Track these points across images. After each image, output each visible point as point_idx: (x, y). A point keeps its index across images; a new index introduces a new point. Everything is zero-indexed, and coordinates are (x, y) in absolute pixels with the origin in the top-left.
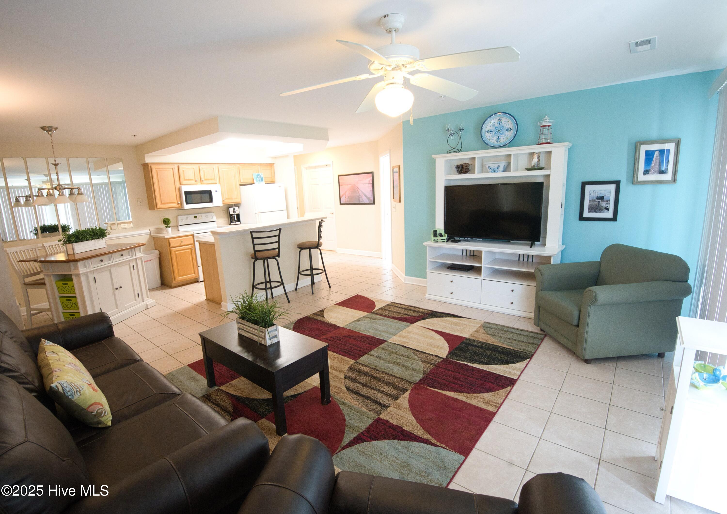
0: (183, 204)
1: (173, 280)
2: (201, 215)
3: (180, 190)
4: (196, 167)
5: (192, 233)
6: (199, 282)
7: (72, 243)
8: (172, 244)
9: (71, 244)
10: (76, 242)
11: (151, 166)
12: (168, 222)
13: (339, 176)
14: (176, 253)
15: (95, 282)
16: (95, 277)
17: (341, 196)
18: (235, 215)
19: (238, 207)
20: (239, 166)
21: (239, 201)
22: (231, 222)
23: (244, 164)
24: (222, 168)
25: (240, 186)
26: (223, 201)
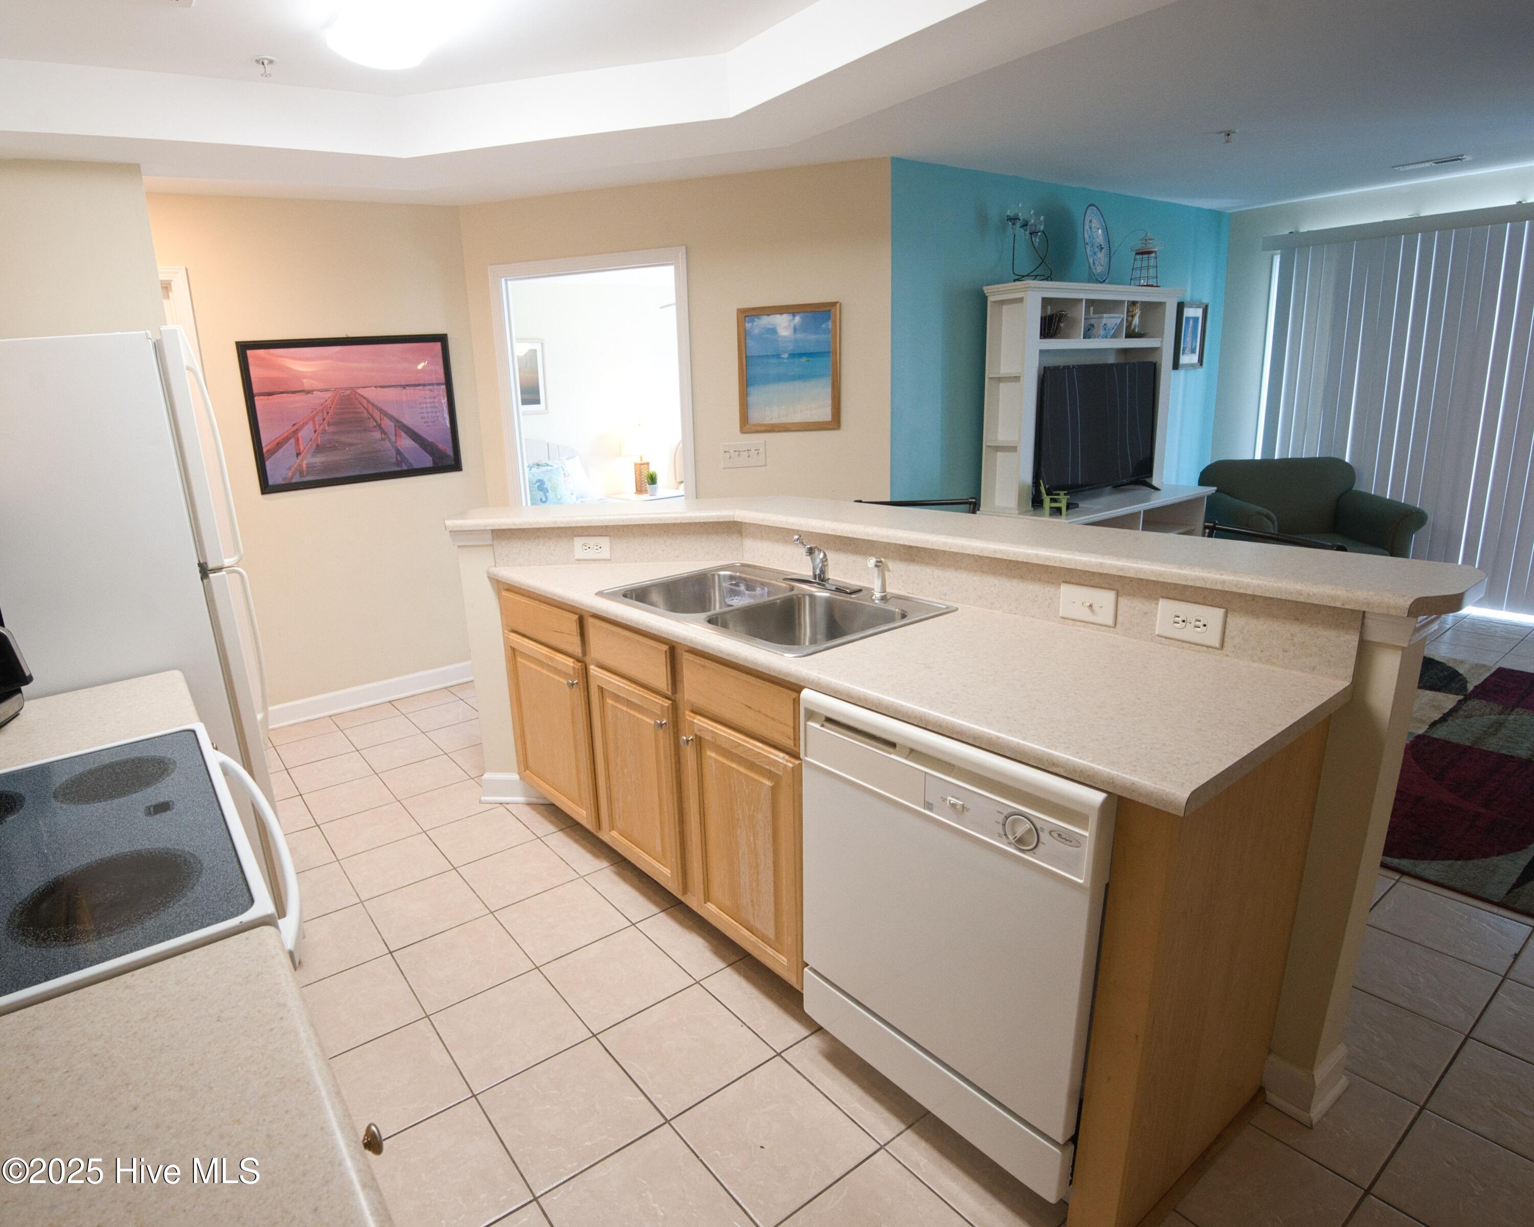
13: (242, 347)
17: (265, 450)
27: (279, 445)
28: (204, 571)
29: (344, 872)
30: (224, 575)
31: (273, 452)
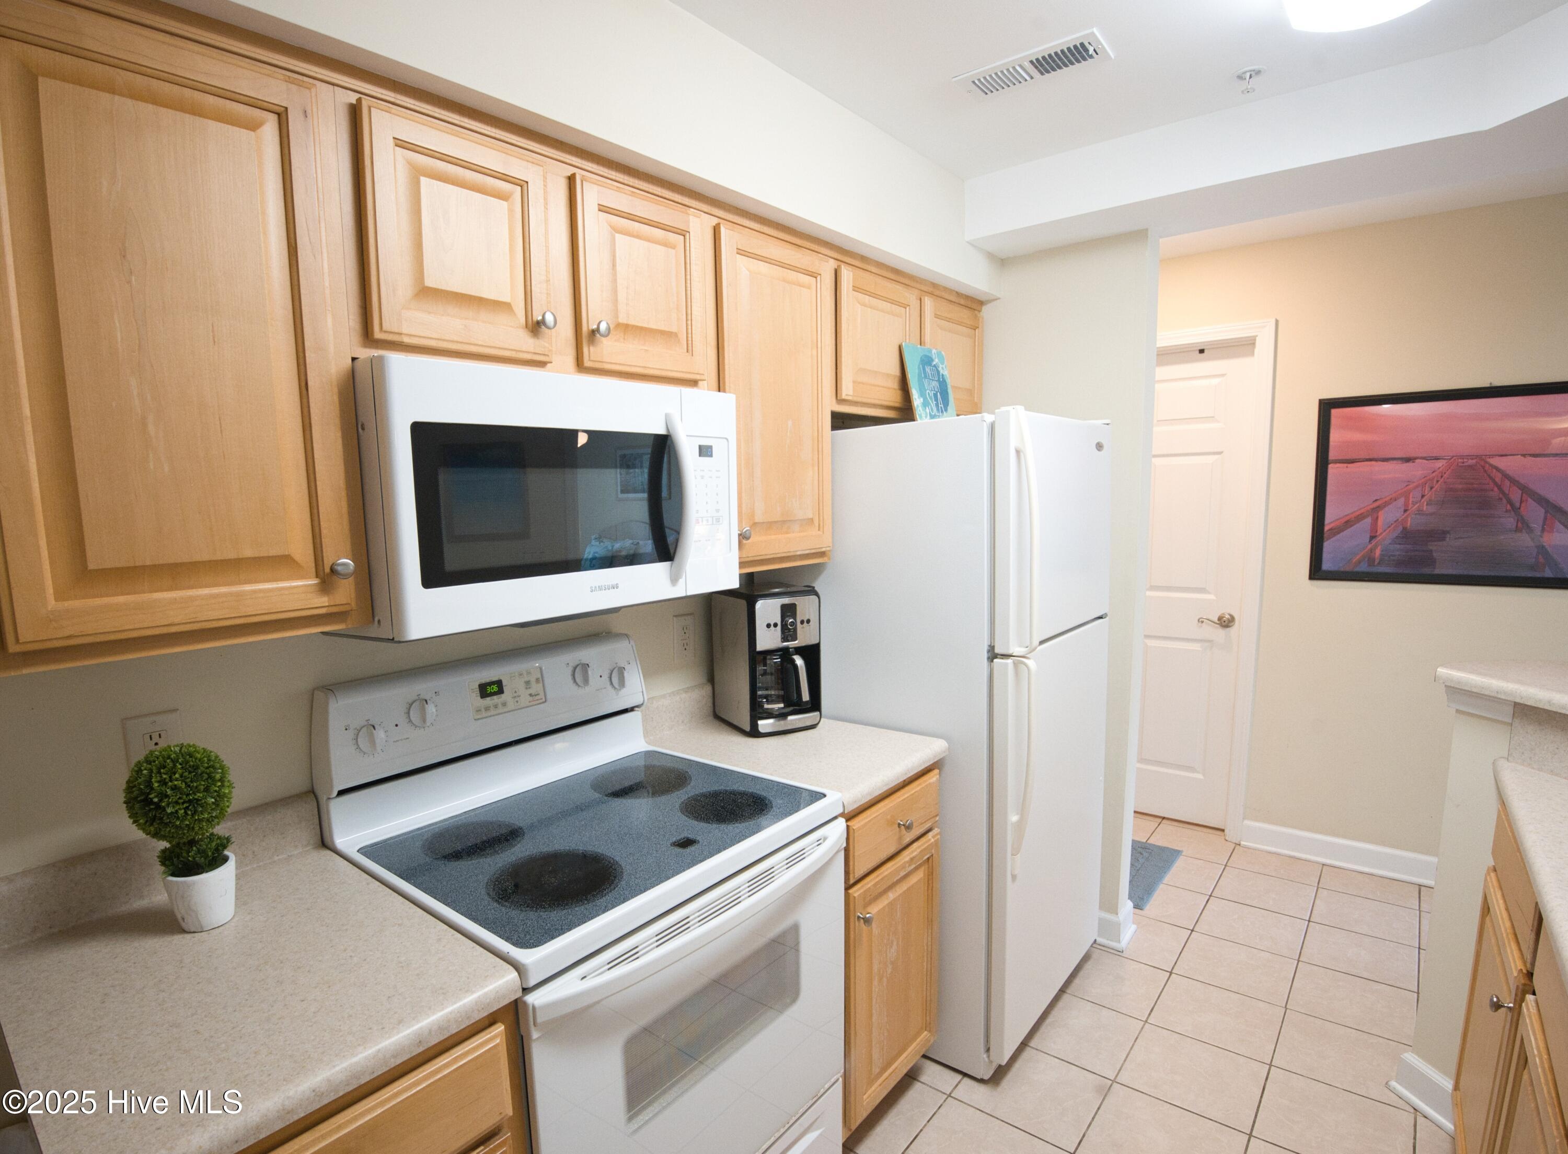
2: (535, 666)
4: (540, 171)
13: (1328, 405)
17: (1326, 528)
18: (799, 661)
19: (812, 591)
20: (836, 272)
21: (824, 543)
22: (757, 712)
23: (863, 259)
24: (741, 252)
25: (835, 427)
26: (740, 542)
27: (1348, 524)
28: (993, 655)
29: (1137, 1038)
30: (1007, 664)
31: (1336, 531)
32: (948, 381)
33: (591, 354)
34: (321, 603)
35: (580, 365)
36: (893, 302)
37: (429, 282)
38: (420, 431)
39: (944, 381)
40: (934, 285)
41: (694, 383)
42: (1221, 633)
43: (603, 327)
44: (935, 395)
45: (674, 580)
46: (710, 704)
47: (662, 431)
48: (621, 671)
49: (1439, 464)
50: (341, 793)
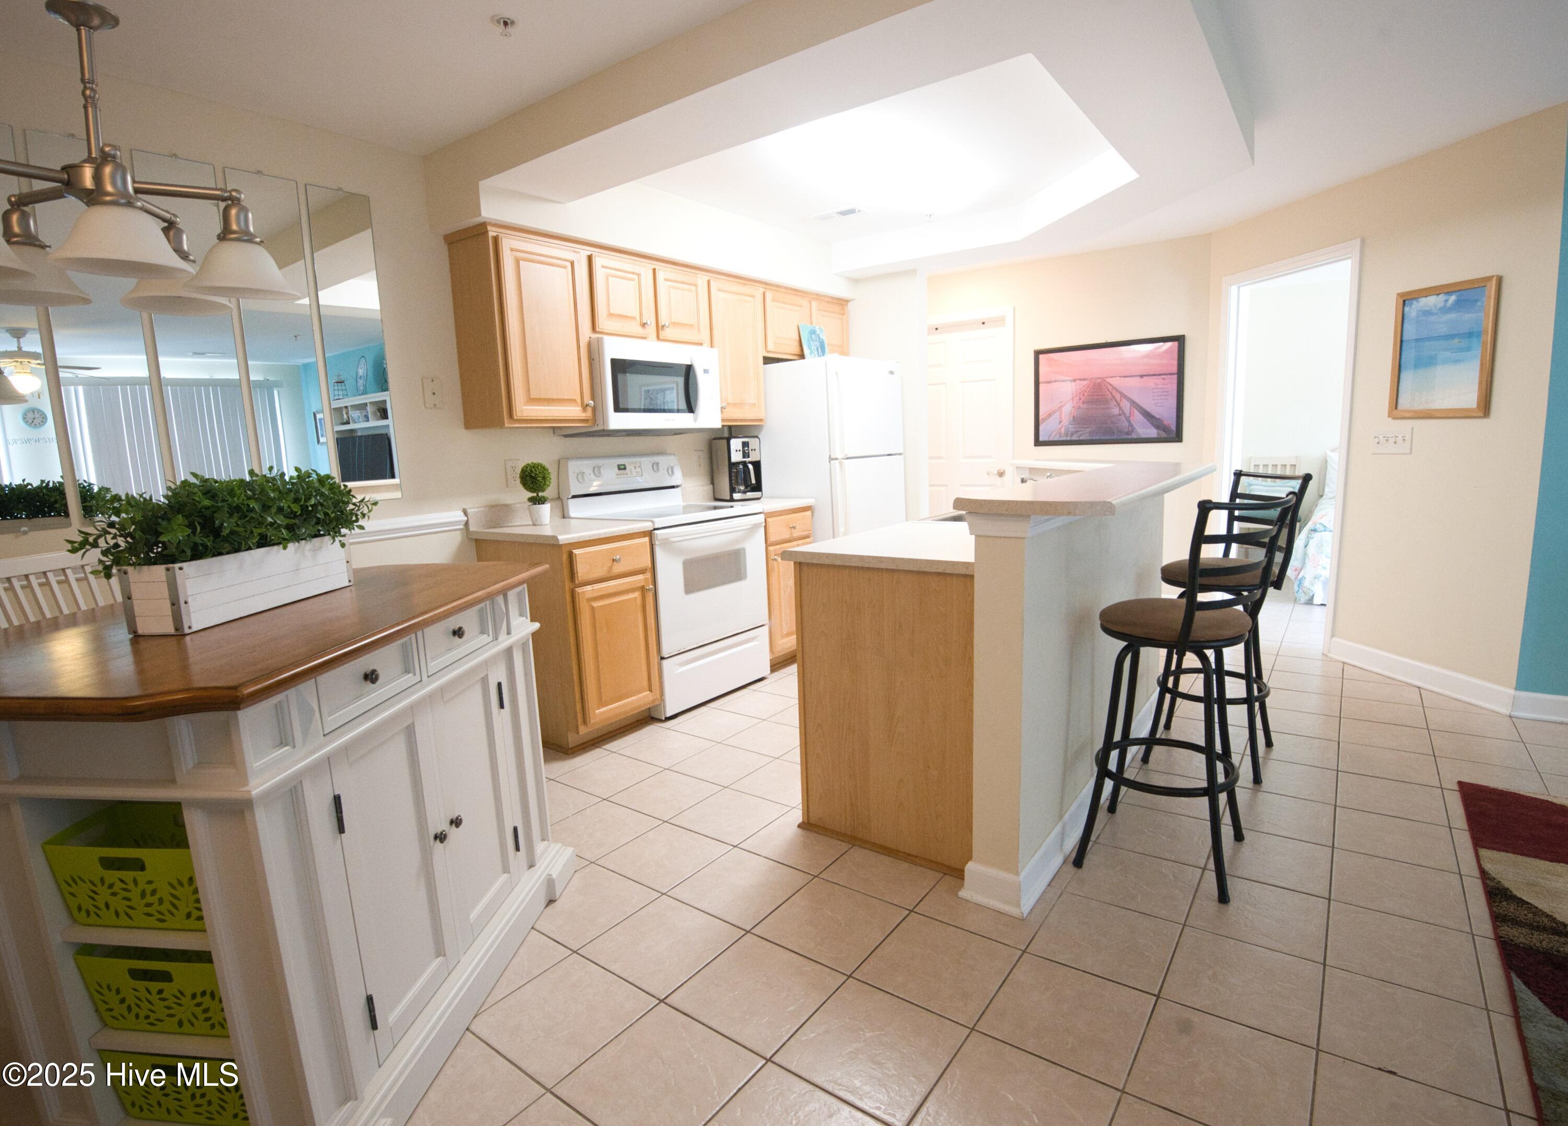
0: (607, 409)
1: (580, 720)
2: (638, 459)
3: (593, 354)
4: (644, 270)
5: (647, 526)
6: (660, 721)
7: (169, 558)
8: (582, 571)
9: (159, 571)
10: (198, 554)
11: (496, 239)
12: (544, 478)
13: (1038, 353)
14: (593, 608)
15: (341, 829)
16: (337, 800)
18: (751, 467)
19: (757, 437)
20: (764, 293)
21: (761, 415)
22: (733, 490)
23: (777, 286)
24: (719, 290)
25: (765, 363)
26: (722, 411)
28: (831, 459)
32: (826, 342)
33: (663, 334)
34: (583, 416)
35: (658, 337)
36: (794, 305)
37: (612, 312)
38: (614, 362)
39: (823, 342)
40: (817, 295)
41: (701, 344)
42: (999, 479)
43: (667, 325)
44: (817, 349)
45: (695, 420)
46: (712, 492)
47: (689, 363)
48: (672, 468)
49: (1086, 382)
50: (574, 497)
